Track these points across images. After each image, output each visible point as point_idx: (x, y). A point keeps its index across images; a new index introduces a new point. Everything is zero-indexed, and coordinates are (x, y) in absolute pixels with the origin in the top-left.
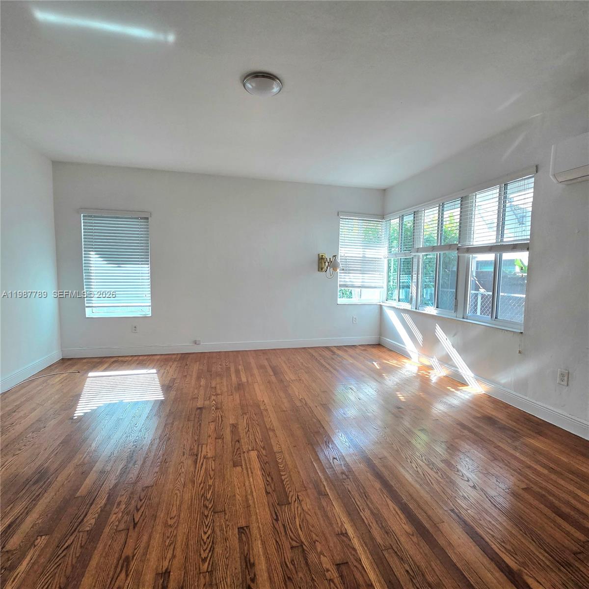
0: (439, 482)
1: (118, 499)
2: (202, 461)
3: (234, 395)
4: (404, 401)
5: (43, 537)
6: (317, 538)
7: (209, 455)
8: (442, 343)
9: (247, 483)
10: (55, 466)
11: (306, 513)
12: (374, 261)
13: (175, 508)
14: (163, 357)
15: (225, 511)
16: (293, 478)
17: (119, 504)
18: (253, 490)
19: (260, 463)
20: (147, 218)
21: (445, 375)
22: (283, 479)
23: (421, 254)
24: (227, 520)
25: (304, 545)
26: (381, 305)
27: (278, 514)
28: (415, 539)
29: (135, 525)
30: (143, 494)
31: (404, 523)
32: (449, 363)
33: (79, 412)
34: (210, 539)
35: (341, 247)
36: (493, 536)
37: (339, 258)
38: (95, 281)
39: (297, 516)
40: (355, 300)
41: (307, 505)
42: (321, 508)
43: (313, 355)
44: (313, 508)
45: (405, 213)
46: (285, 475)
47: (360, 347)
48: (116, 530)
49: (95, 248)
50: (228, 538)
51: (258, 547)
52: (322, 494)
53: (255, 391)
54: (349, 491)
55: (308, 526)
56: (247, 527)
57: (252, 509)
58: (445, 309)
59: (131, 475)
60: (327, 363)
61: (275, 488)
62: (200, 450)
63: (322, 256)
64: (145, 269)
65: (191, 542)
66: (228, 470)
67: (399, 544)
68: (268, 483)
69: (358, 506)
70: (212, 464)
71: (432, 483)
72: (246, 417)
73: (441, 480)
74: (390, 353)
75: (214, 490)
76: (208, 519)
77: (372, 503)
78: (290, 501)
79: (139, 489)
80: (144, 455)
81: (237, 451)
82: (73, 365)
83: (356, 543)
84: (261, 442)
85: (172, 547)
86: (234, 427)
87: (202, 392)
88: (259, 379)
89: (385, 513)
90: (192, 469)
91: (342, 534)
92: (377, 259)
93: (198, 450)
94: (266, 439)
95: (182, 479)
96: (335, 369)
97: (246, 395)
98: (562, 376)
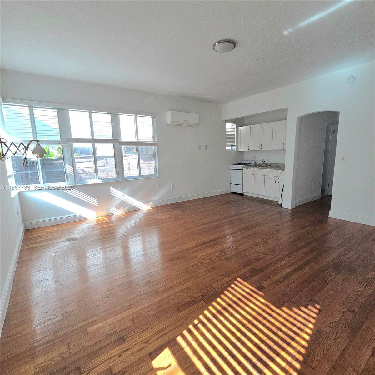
21: (123, 213)
98: (172, 187)
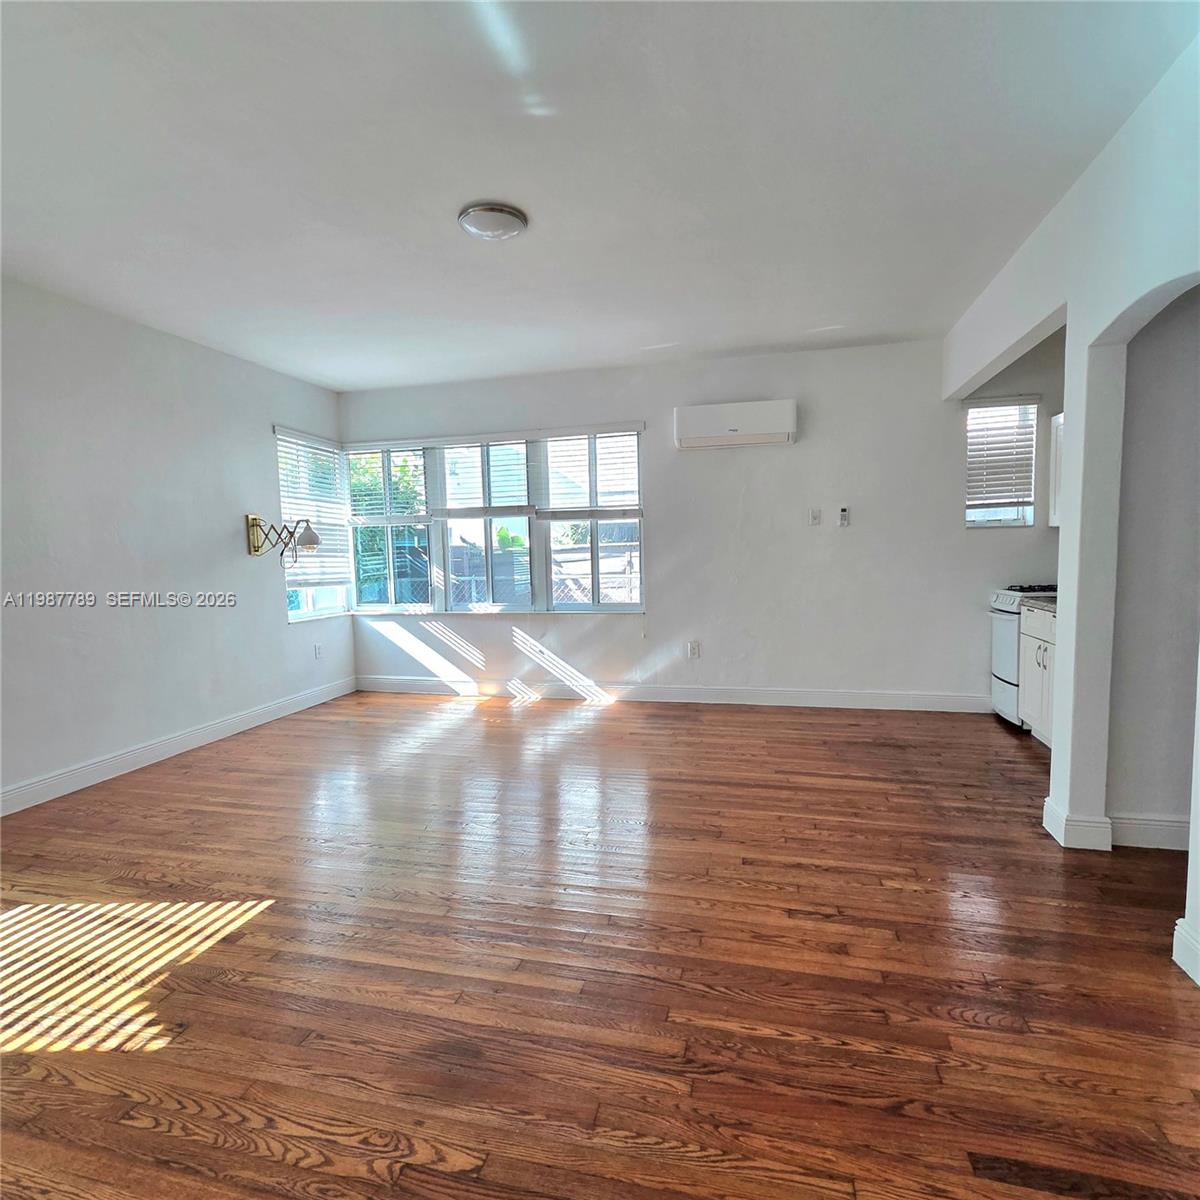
12: (333, 530)
26: (354, 616)
32: (545, 679)
35: (283, 502)
63: (253, 519)
92: (337, 527)
98: (693, 649)
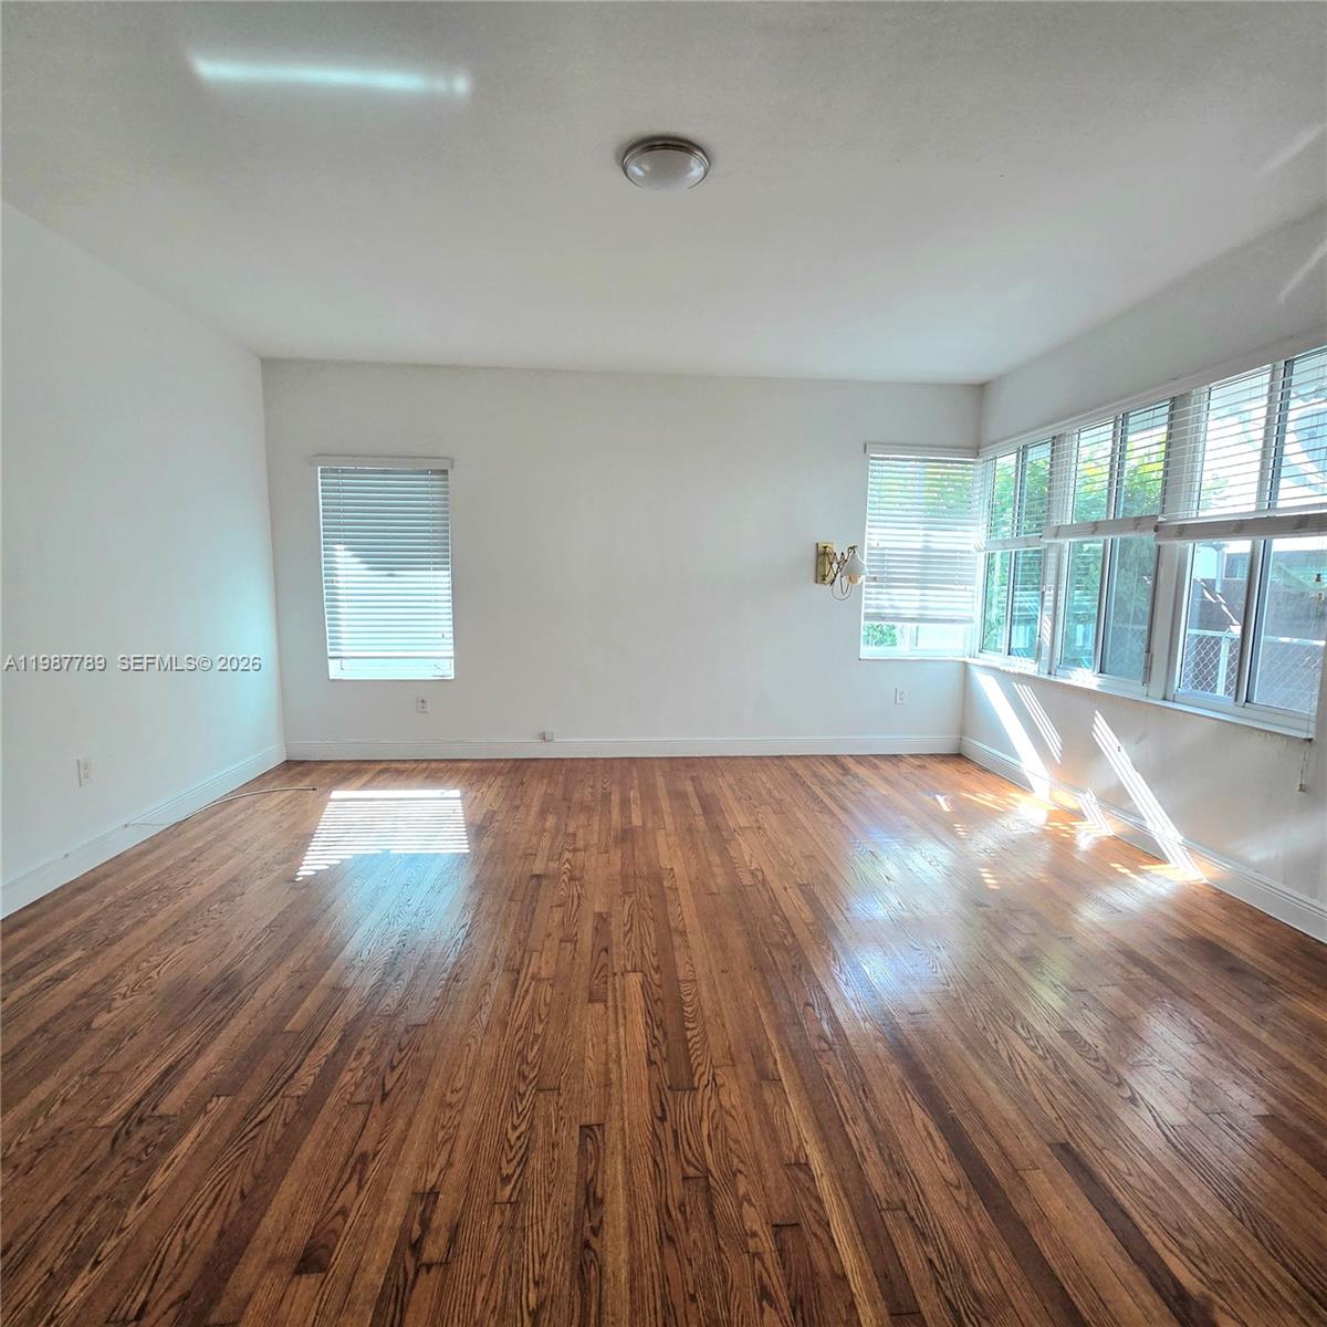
0: (1043, 1080)
1: (359, 1045)
2: (526, 984)
3: (612, 853)
4: (994, 890)
5: (222, 1098)
6: (741, 1167)
7: (544, 974)
8: (1108, 756)
9: (612, 1037)
10: (254, 969)
11: (726, 1112)
12: (949, 557)
13: (462, 1073)
14: (476, 765)
15: (559, 1089)
16: (710, 1038)
17: (360, 1053)
18: (623, 1052)
19: (645, 1001)
20: (445, 472)
21: (1112, 834)
22: (689, 1037)
23: (1066, 542)
24: (562, 1108)
25: (712, 1176)
26: (965, 664)
27: (667, 1109)
28: (962, 1199)
29: (385, 1096)
30: (405, 1039)
31: (944, 1161)
32: (1124, 806)
33: (306, 870)
34: (522, 1139)
35: (870, 527)
36: (1155, 1215)
37: (866, 552)
38: (345, 604)
39: (705, 1117)
40: (902, 650)
41: (733, 1096)
42: (761, 1105)
43: (797, 775)
44: (742, 1105)
45: (1035, 439)
46: (692, 1029)
47: (911, 760)
48: (348, 1101)
49: (345, 537)
50: (558, 1144)
51: (615, 1168)
52: (767, 1077)
53: (656, 847)
54: (829, 1078)
55: (726, 1141)
56: (598, 1125)
57: (614, 1091)
58: (1117, 675)
59: (388, 1000)
60: (826, 793)
61: (668, 1055)
62: (526, 961)
63: (825, 547)
64: (442, 579)
65: (486, 1143)
66: (578, 1007)
67: (923, 1202)
68: (654, 1042)
69: (843, 1111)
70: (547, 992)
71: (1026, 1079)
72: (628, 902)
73: (1051, 1076)
74: (982, 776)
75: (544, 1045)
76: (524, 1102)
77: (876, 1108)
78: (696, 1085)
79: (400, 1029)
80: (417, 963)
81: (602, 972)
82: (304, 775)
83: (825, 1186)
84: (654, 955)
85: (449, 1146)
86: (603, 919)
87: (546, 843)
88: (668, 820)
89: (903, 1133)
90: (506, 998)
91: (798, 1164)
92: (958, 554)
93: (522, 963)
94: (665, 950)
95: (484, 1017)
96: (844, 809)
97: (637, 853)
